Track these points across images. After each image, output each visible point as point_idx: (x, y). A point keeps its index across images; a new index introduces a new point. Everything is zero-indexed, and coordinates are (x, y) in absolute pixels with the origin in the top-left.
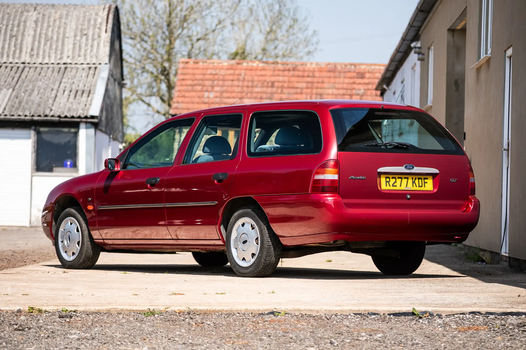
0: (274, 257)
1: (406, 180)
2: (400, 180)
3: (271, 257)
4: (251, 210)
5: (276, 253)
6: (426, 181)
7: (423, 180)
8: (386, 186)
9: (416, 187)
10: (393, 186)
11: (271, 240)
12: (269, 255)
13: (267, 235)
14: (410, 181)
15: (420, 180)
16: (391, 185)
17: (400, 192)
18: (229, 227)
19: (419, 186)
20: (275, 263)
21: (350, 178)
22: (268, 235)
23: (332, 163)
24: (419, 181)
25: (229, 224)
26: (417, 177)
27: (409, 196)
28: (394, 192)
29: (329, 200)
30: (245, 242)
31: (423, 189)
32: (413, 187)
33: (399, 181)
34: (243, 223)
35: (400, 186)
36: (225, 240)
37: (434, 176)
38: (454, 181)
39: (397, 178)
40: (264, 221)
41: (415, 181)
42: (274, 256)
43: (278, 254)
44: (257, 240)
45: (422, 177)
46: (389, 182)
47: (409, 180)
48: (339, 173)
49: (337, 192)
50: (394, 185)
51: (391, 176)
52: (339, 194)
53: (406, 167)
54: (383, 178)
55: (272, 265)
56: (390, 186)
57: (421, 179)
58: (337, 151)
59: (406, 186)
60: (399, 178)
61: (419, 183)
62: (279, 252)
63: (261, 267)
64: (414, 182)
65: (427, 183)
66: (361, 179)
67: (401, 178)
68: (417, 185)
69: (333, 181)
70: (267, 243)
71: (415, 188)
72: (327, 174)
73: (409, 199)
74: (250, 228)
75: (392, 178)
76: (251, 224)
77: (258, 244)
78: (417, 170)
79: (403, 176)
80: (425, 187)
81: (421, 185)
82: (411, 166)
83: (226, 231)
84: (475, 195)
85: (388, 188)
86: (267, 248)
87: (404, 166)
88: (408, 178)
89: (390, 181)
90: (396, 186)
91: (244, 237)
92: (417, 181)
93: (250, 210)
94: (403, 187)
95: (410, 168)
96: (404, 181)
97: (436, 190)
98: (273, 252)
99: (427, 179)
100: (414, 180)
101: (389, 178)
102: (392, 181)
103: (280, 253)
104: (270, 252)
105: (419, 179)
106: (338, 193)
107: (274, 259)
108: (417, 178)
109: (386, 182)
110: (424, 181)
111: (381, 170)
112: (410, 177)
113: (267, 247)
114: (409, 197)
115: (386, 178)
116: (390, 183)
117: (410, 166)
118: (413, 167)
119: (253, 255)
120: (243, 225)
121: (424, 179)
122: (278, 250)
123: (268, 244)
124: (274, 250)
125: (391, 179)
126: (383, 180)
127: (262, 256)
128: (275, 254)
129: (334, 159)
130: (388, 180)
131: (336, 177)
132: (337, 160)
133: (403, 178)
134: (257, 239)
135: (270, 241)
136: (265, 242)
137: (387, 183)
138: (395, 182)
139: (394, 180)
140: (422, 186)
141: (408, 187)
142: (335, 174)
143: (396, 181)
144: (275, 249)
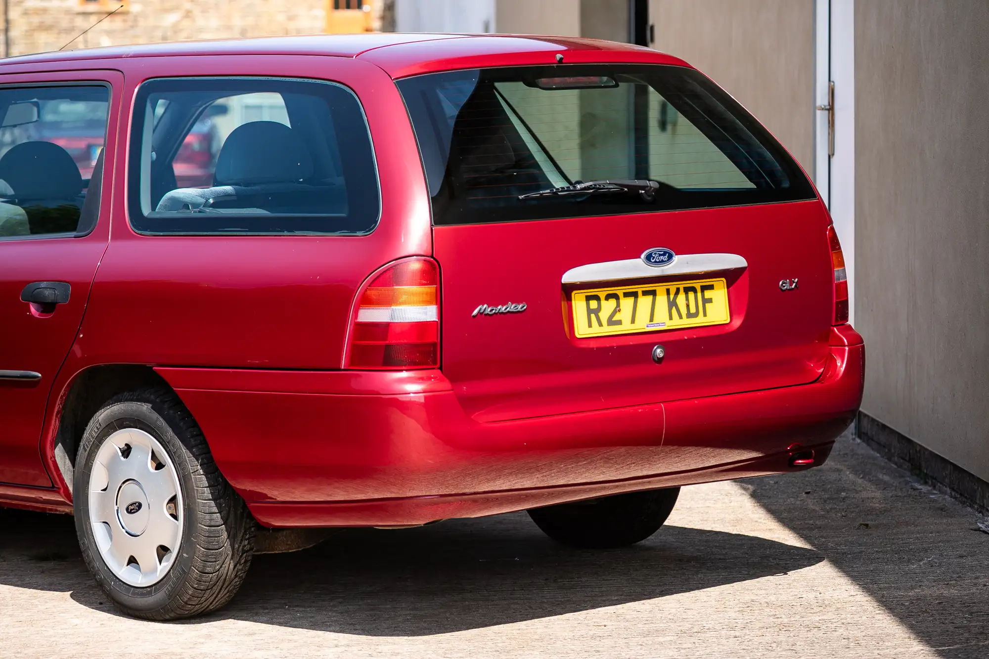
0: (232, 558)
1: (650, 298)
2: (631, 300)
3: (220, 562)
4: (151, 405)
5: (237, 546)
6: (708, 294)
7: (699, 294)
8: (590, 326)
9: (681, 317)
10: (611, 322)
11: (218, 506)
12: (216, 555)
13: (207, 491)
14: (662, 300)
15: (691, 295)
16: (604, 321)
17: (632, 342)
18: (82, 454)
19: (690, 315)
20: (236, 576)
21: (475, 312)
22: (207, 493)
23: (415, 266)
24: (687, 299)
25: (81, 444)
26: (682, 285)
27: (659, 352)
28: (615, 343)
29: (412, 395)
30: (134, 508)
31: (700, 321)
32: (671, 318)
33: (627, 303)
34: (126, 445)
35: (633, 321)
36: (71, 489)
37: (730, 276)
38: (791, 285)
39: (621, 295)
40: (196, 446)
41: (675, 298)
42: (230, 556)
43: (243, 549)
44: (172, 505)
45: (697, 284)
46: (597, 311)
47: (658, 297)
48: (439, 300)
49: (435, 363)
50: (615, 319)
51: (602, 293)
52: (441, 368)
53: (649, 258)
54: (580, 300)
55: (226, 584)
56: (600, 325)
57: (693, 289)
58: (432, 225)
59: (651, 320)
60: (626, 295)
61: (688, 306)
62: (246, 542)
63: (190, 592)
64: (672, 304)
65: (710, 301)
66: (513, 312)
67: (635, 295)
68: (684, 311)
69: (420, 327)
70: (208, 517)
71: (677, 323)
72: (401, 304)
73: (660, 360)
74: (151, 465)
75: (608, 297)
76: (153, 452)
77: (175, 517)
78: (681, 264)
79: (639, 289)
80: (705, 315)
81: (693, 310)
82: (664, 255)
83: (74, 466)
84: (847, 321)
85: (596, 331)
86: (207, 535)
87: (643, 256)
88: (653, 293)
89: (599, 308)
90: (619, 322)
91: (131, 494)
92: (681, 299)
93: (145, 408)
94: (642, 325)
95: (663, 261)
96: (645, 302)
97: (737, 323)
98: (227, 544)
99: (711, 287)
100: (672, 297)
101: (597, 298)
102: (608, 306)
103: (248, 543)
104: (216, 547)
105: (687, 290)
106: (438, 365)
107: (232, 567)
108: (682, 290)
109: (590, 311)
110: (703, 296)
111: (569, 277)
112: (660, 289)
113: (209, 531)
114: (662, 355)
115: (589, 298)
116: (600, 314)
117: (660, 255)
118: (670, 257)
119: (163, 551)
120: (127, 451)
121: (704, 288)
122: (245, 533)
123: (211, 520)
124: (228, 537)
125: (603, 302)
126: (579, 305)
127: (191, 558)
128: (233, 548)
129: (422, 253)
130: (594, 304)
131: (429, 313)
132: (432, 256)
133: (640, 294)
134: (173, 500)
135: (215, 509)
136: (200, 515)
137: (593, 316)
138: (617, 310)
139: (612, 303)
140: (696, 315)
141: (656, 320)
142: (429, 303)
143: (618, 305)
144: (232, 537)
